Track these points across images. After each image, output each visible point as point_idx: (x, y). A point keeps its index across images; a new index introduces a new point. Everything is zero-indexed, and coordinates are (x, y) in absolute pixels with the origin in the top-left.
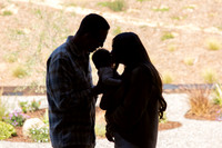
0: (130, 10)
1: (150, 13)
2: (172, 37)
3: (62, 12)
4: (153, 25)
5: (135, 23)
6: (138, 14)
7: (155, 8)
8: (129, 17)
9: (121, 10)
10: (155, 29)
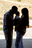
0: (22, 1)
1: (27, 2)
2: (31, 7)
3: (7, 2)
4: (27, 5)
5: (23, 4)
6: (24, 2)
7: (28, 1)
8: (22, 3)
9: (20, 1)
10: (27, 6)
